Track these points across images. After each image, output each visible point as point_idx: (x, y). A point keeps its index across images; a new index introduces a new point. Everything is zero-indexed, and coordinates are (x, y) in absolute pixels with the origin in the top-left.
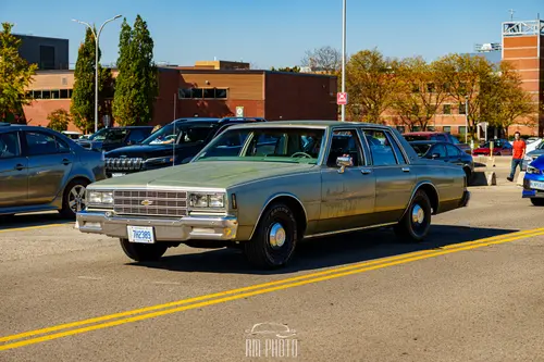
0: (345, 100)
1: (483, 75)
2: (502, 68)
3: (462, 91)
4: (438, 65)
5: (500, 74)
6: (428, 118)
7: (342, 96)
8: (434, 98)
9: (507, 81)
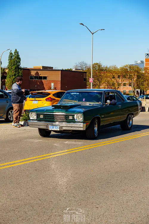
0: (92, 81)
1: (138, 72)
2: (145, 70)
3: (130, 78)
4: (122, 69)
5: (144, 72)
6: (118, 88)
7: (91, 79)
8: (120, 80)
9: (147, 74)
